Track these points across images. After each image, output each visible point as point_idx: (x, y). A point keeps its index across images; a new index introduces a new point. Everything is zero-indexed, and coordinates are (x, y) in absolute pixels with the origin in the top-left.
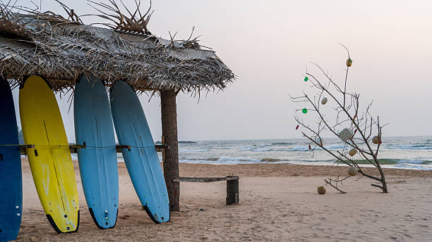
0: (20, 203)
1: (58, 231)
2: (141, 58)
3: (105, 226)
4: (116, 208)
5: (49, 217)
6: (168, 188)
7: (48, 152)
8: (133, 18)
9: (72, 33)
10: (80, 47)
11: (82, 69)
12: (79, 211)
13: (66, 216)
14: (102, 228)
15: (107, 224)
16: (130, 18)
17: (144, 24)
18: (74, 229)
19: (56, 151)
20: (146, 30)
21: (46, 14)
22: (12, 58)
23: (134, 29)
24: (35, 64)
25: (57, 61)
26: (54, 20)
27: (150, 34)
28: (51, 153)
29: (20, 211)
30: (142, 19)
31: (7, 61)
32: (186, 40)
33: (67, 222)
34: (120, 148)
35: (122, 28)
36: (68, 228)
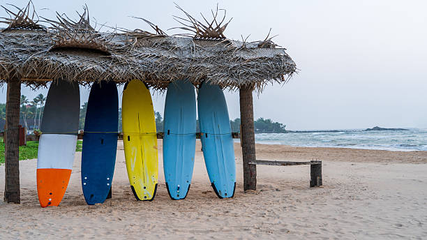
0: (111, 176)
1: (138, 199)
2: (206, 61)
3: (176, 198)
4: (189, 184)
5: (132, 187)
6: (245, 169)
7: (138, 138)
8: (210, 26)
9: (156, 44)
10: (154, 55)
11: (149, 73)
12: (157, 185)
13: (145, 188)
14: (173, 199)
15: (178, 196)
16: (208, 26)
17: (221, 30)
18: (150, 198)
19: (145, 137)
20: (222, 35)
21: (135, 32)
22: (93, 69)
23: (212, 35)
24: (110, 72)
25: (129, 68)
26: (142, 36)
27: (225, 38)
28: (141, 138)
29: (110, 182)
30: (218, 27)
31: (89, 70)
32: (263, 40)
33: (145, 192)
34: (198, 135)
35: (201, 37)
36: (145, 197)
